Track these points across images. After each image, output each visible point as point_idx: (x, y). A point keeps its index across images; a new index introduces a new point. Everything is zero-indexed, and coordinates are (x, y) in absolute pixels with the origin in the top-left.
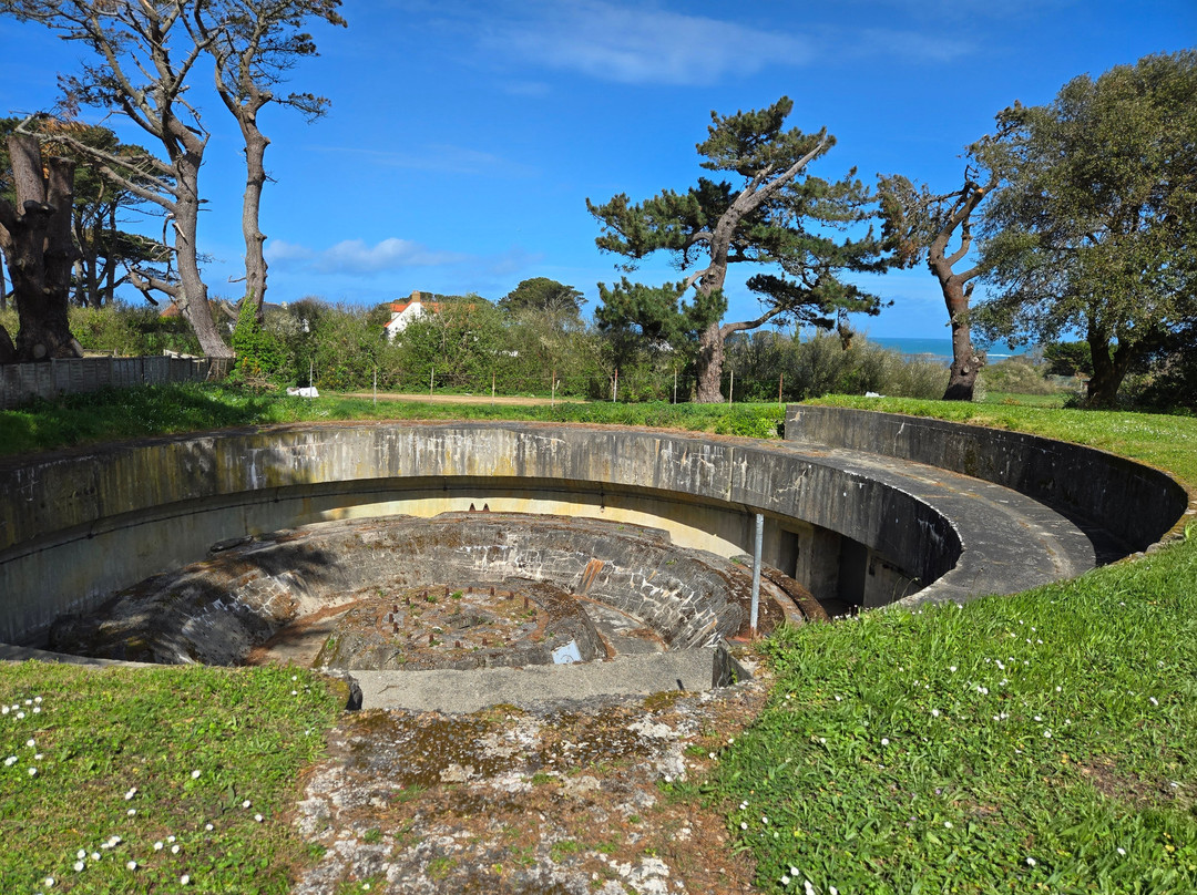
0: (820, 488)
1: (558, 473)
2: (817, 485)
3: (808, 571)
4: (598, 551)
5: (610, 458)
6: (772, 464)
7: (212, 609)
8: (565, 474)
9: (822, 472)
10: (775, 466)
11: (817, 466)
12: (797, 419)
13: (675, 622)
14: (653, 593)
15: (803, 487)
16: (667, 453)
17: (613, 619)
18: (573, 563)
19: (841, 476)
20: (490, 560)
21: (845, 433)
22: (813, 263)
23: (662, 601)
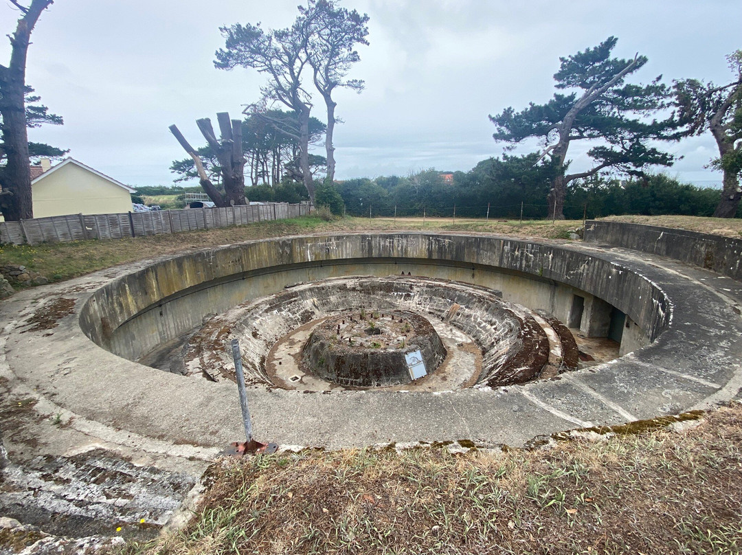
0: (595, 272)
1: (448, 257)
2: (594, 270)
3: (588, 320)
4: (458, 300)
5: (476, 250)
6: (568, 256)
7: (272, 314)
8: (452, 258)
9: (597, 262)
10: (569, 257)
11: (594, 259)
12: (592, 229)
13: (489, 344)
14: (482, 325)
15: (585, 271)
16: (507, 248)
17: (458, 337)
18: (445, 305)
19: (609, 266)
20: (405, 300)
21: (622, 238)
22: (629, 137)
23: (487, 331)
